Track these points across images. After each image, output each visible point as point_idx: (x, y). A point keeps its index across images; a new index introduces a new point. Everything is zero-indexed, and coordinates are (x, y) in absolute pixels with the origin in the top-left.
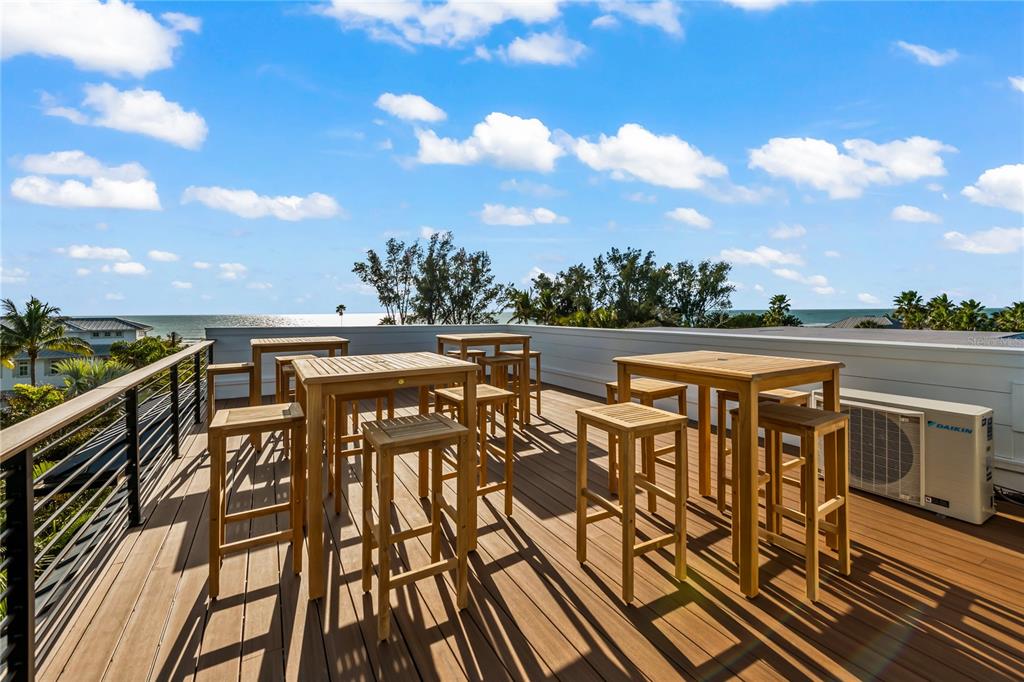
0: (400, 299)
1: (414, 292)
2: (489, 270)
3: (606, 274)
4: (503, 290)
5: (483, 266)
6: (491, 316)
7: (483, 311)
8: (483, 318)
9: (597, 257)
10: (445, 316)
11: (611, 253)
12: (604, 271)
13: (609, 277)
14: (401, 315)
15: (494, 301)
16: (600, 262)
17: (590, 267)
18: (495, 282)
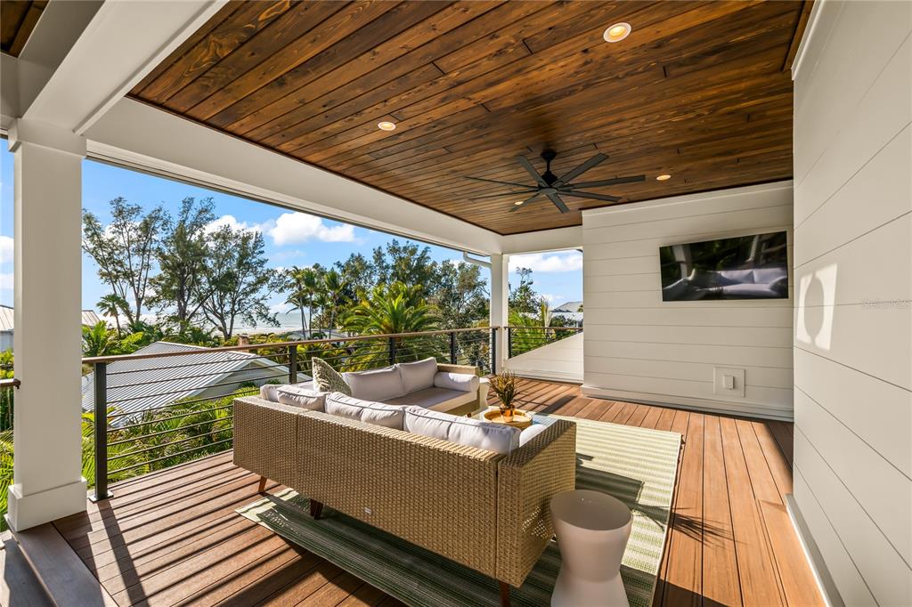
0: (133, 276)
1: (156, 270)
2: (262, 252)
3: (384, 264)
4: (276, 275)
5: (255, 248)
6: (261, 302)
7: (253, 295)
8: (252, 303)
9: (377, 248)
10: (201, 300)
11: (391, 244)
12: (383, 262)
13: (387, 267)
14: (137, 294)
15: (265, 286)
16: (379, 252)
17: (369, 258)
18: (266, 266)
